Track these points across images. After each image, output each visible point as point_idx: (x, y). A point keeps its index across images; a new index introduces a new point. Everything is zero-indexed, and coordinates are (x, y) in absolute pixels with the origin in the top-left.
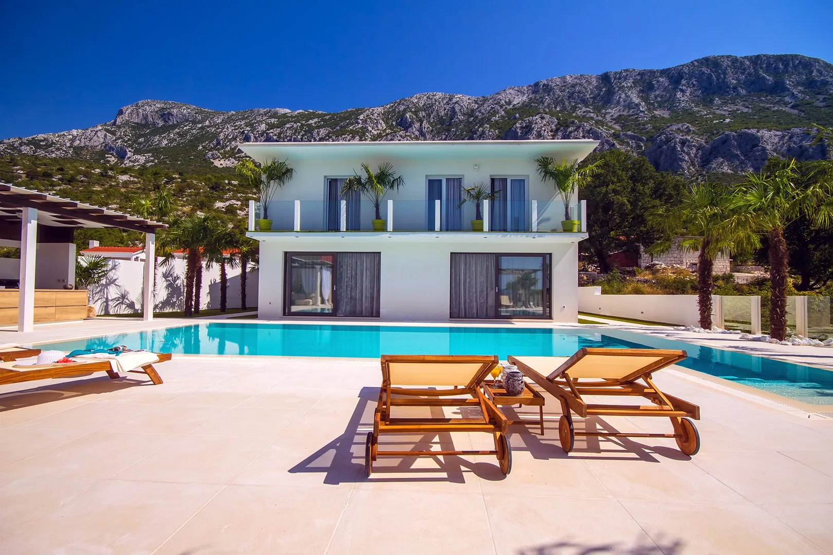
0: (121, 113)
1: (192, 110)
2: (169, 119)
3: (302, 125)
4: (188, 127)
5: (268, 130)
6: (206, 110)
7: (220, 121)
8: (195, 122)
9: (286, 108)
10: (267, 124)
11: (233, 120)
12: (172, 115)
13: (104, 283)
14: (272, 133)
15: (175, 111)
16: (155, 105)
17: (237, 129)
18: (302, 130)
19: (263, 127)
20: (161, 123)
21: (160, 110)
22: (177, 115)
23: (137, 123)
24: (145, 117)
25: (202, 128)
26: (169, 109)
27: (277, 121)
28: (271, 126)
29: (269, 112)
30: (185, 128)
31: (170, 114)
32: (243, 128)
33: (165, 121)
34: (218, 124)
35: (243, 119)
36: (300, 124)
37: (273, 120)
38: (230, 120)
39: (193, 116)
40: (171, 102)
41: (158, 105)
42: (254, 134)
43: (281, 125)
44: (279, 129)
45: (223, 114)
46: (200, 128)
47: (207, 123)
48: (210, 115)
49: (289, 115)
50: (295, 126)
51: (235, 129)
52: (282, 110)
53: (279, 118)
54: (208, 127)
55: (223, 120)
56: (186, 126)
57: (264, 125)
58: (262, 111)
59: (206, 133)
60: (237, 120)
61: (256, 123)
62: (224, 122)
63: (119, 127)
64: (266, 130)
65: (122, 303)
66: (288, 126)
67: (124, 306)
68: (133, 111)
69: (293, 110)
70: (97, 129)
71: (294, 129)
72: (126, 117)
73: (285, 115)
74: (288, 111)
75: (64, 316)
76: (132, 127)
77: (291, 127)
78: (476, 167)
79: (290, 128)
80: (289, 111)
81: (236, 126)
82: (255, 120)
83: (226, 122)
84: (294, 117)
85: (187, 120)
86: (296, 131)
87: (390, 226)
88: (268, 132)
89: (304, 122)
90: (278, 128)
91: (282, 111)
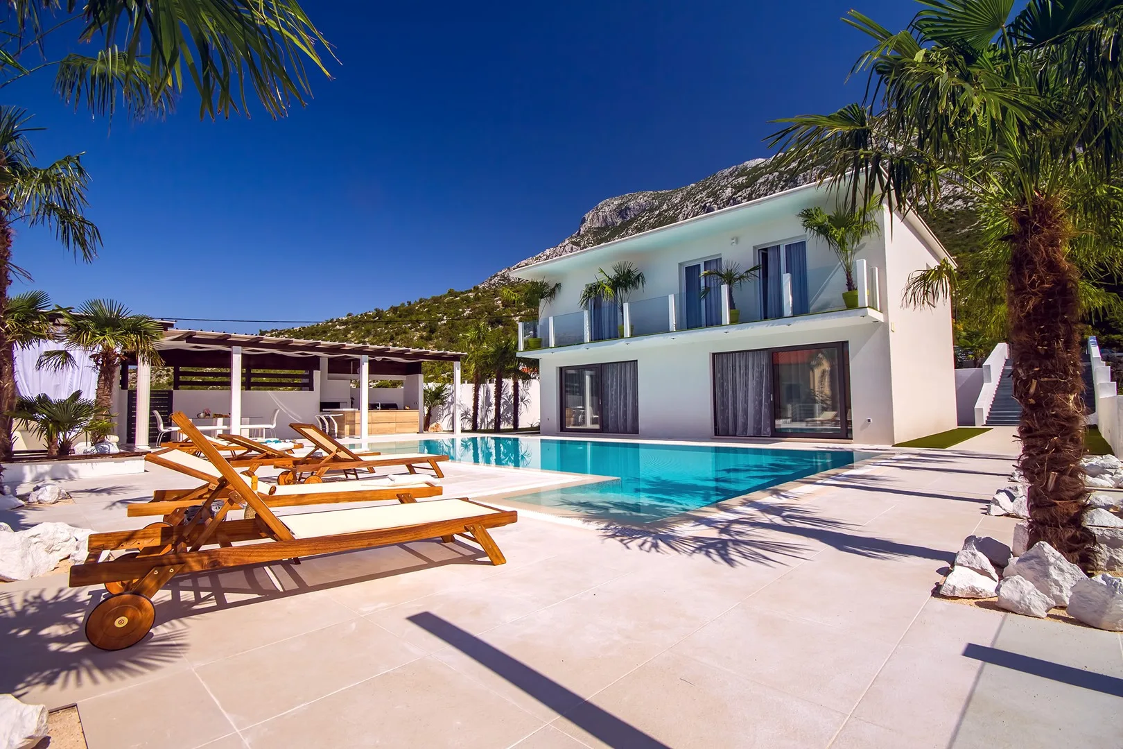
0: (584, 221)
1: (648, 197)
2: (627, 214)
3: (781, 173)
4: (645, 218)
5: (735, 194)
6: (663, 192)
7: (679, 199)
8: (652, 210)
9: (758, 158)
10: (734, 187)
11: (693, 194)
12: (629, 209)
13: (450, 401)
14: (740, 196)
15: (632, 204)
16: (613, 203)
17: (698, 204)
18: (780, 180)
19: (729, 192)
20: (619, 221)
21: (617, 208)
22: (634, 208)
23: (598, 228)
24: (605, 220)
25: (660, 214)
26: (626, 203)
27: (746, 179)
28: (739, 188)
29: (736, 170)
30: (642, 220)
31: (628, 208)
32: (705, 201)
33: (624, 218)
34: (676, 204)
35: (703, 190)
36: (777, 174)
37: (740, 180)
38: (690, 195)
39: (650, 203)
40: (627, 195)
41: (616, 203)
42: (718, 205)
43: (751, 183)
44: (749, 189)
45: (681, 190)
46: (657, 216)
47: (665, 207)
48: (667, 197)
49: (762, 165)
50: (771, 178)
51: (695, 205)
52: (753, 162)
53: (747, 174)
54: (665, 211)
55: (681, 198)
56: (643, 217)
57: (729, 189)
58: (727, 172)
59: (664, 219)
60: (698, 192)
61: (720, 190)
62: (684, 200)
63: (583, 236)
64: (732, 196)
65: (465, 418)
66: (761, 180)
67: (467, 420)
68: (593, 216)
69: (767, 157)
70: (565, 244)
71: (769, 182)
72: (587, 224)
73: (756, 168)
74: (761, 160)
75: (402, 430)
76: (594, 233)
77: (765, 182)
78: (733, 241)
79: (763, 183)
80: (763, 160)
81: (697, 200)
82: (719, 185)
83: (685, 200)
84: (769, 166)
85: (644, 210)
86: (772, 185)
87: (627, 332)
88: (735, 196)
89: (783, 169)
90: (747, 187)
91: (751, 164)
